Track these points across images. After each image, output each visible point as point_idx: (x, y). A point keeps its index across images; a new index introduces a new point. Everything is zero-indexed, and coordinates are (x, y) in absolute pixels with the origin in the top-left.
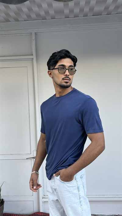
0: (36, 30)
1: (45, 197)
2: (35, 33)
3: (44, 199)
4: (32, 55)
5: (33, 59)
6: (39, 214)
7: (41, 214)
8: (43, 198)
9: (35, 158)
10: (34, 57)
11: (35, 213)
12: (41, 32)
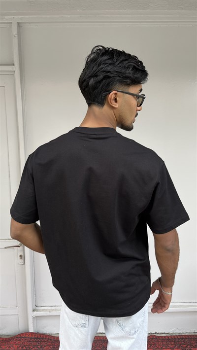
0: (20, 17)
1: (37, 308)
2: (18, 23)
3: (35, 313)
4: (14, 65)
5: (14, 71)
6: (27, 336)
7: (30, 336)
8: (34, 310)
9: (19, 247)
10: (16, 68)
11: (20, 334)
12: (30, 23)
